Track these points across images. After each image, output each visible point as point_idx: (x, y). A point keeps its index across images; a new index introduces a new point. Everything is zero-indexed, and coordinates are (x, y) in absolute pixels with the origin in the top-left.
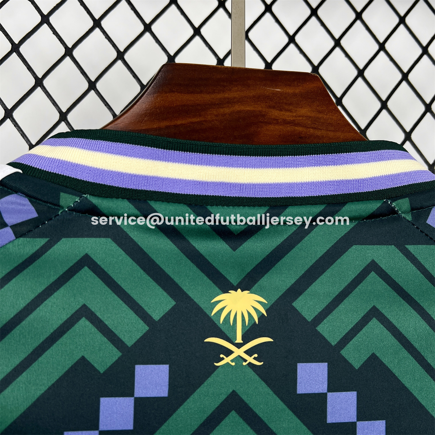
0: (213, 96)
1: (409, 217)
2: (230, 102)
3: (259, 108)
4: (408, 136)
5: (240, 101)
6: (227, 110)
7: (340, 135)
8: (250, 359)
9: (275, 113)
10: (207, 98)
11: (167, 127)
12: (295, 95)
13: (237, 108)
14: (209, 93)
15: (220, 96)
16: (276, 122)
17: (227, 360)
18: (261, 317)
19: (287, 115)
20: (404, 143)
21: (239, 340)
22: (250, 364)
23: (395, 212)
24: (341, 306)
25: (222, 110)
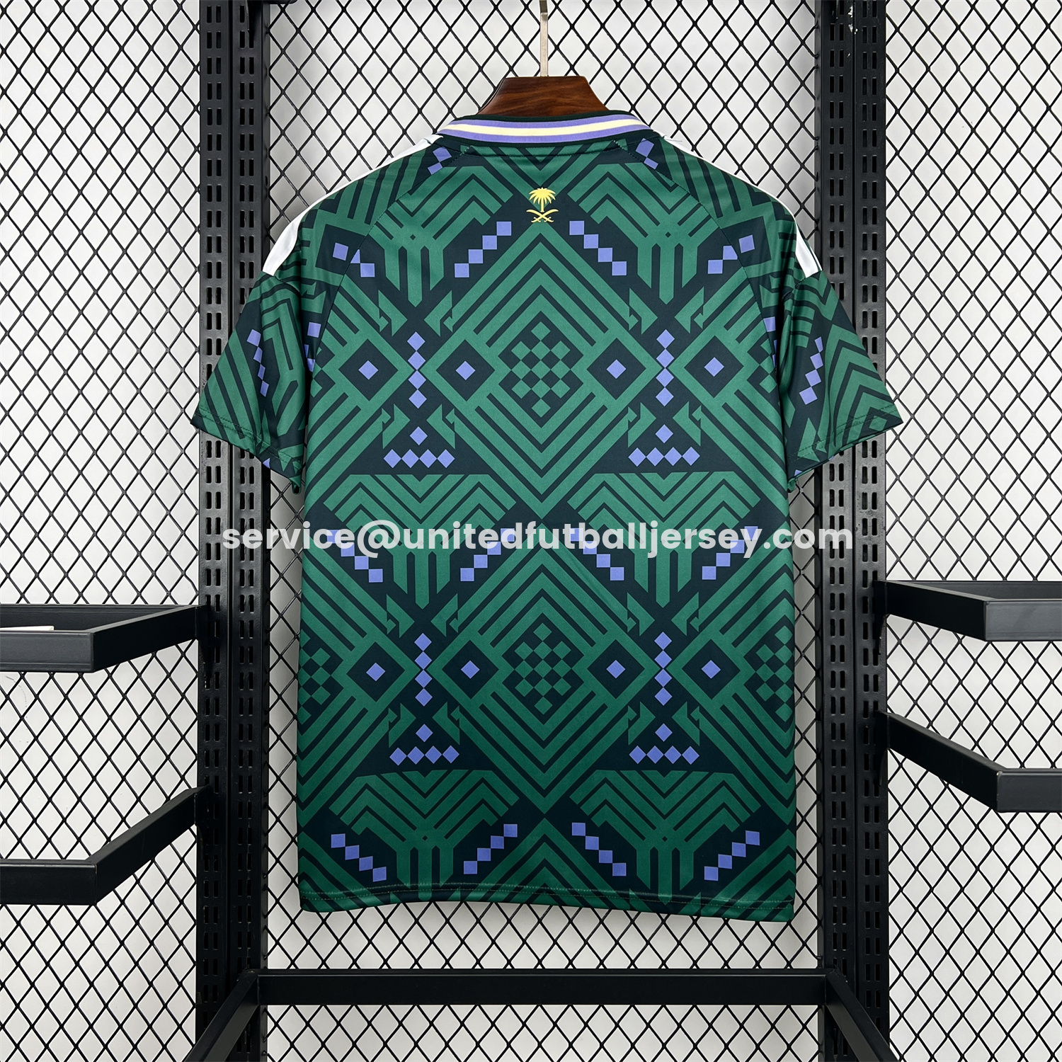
0: (529, 93)
1: (626, 149)
2: (537, 96)
3: (552, 97)
4: (633, 107)
5: (543, 95)
6: (536, 100)
7: (595, 109)
8: (548, 219)
9: (561, 100)
10: (526, 94)
11: (507, 111)
12: (571, 89)
13: (541, 98)
14: (526, 92)
15: (533, 93)
16: (561, 104)
17: (537, 220)
18: (553, 200)
19: (567, 101)
20: (631, 111)
21: (542, 211)
22: (548, 222)
23: (619, 147)
24: (591, 194)
25: (533, 101)
